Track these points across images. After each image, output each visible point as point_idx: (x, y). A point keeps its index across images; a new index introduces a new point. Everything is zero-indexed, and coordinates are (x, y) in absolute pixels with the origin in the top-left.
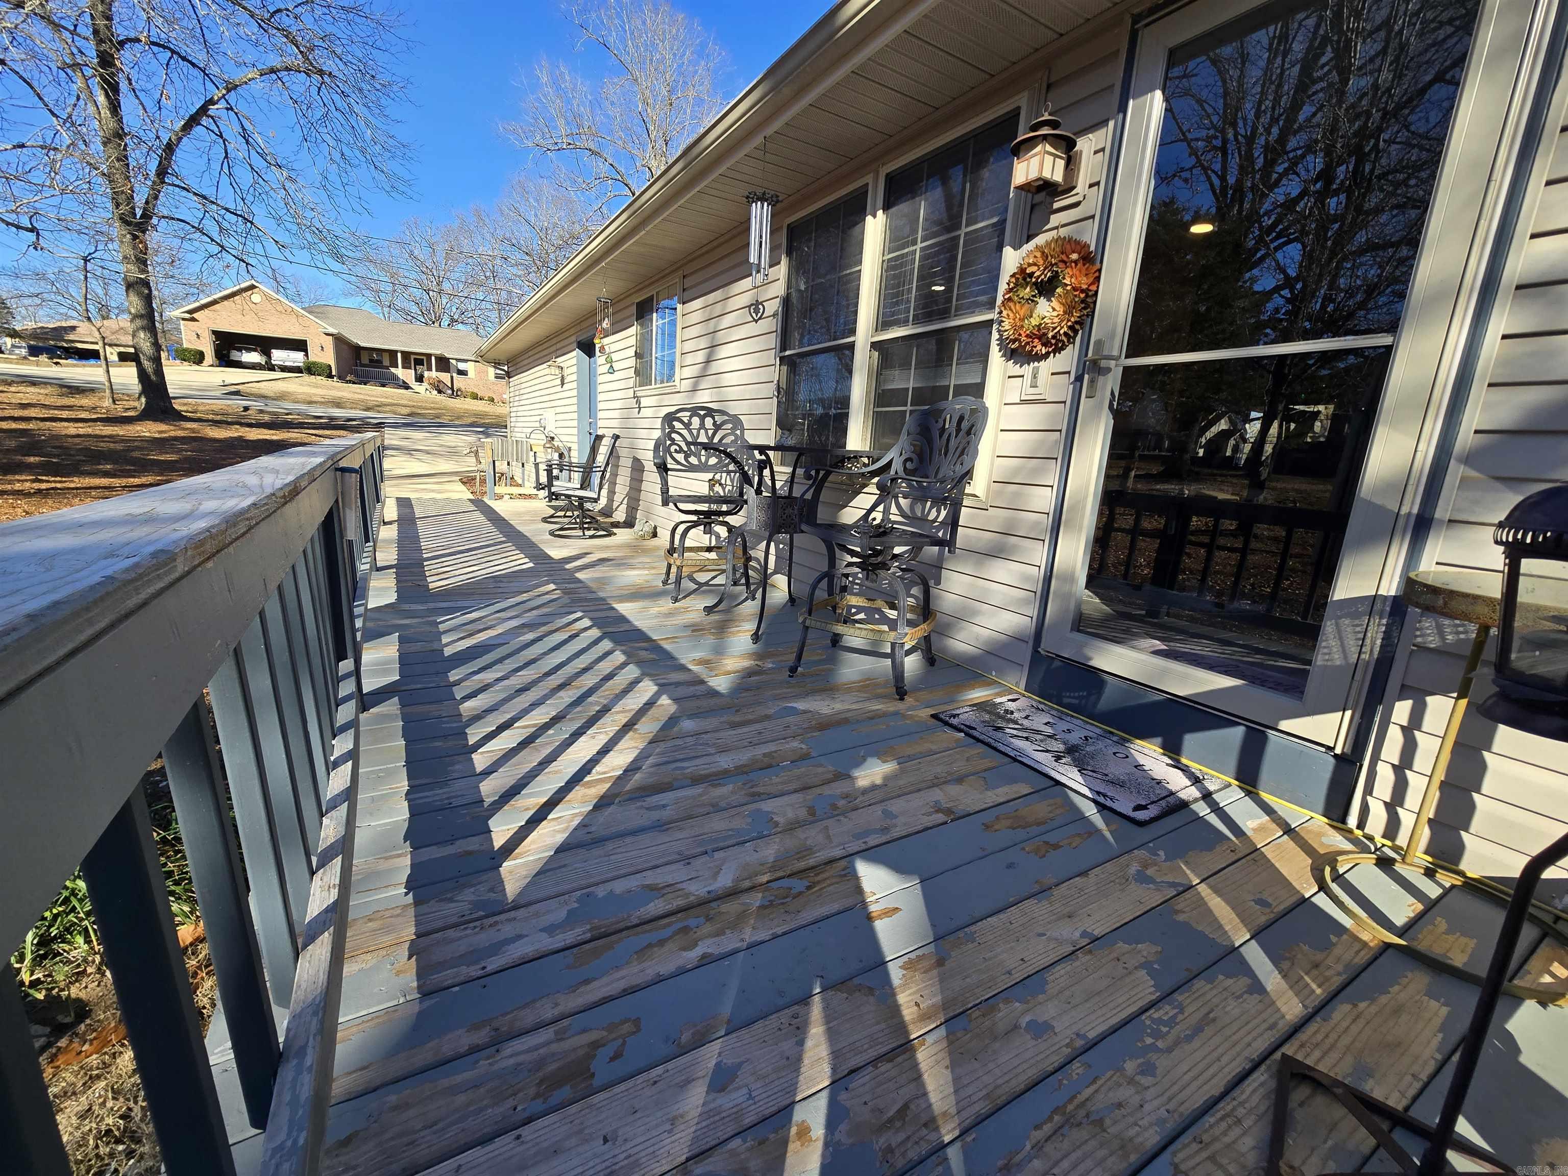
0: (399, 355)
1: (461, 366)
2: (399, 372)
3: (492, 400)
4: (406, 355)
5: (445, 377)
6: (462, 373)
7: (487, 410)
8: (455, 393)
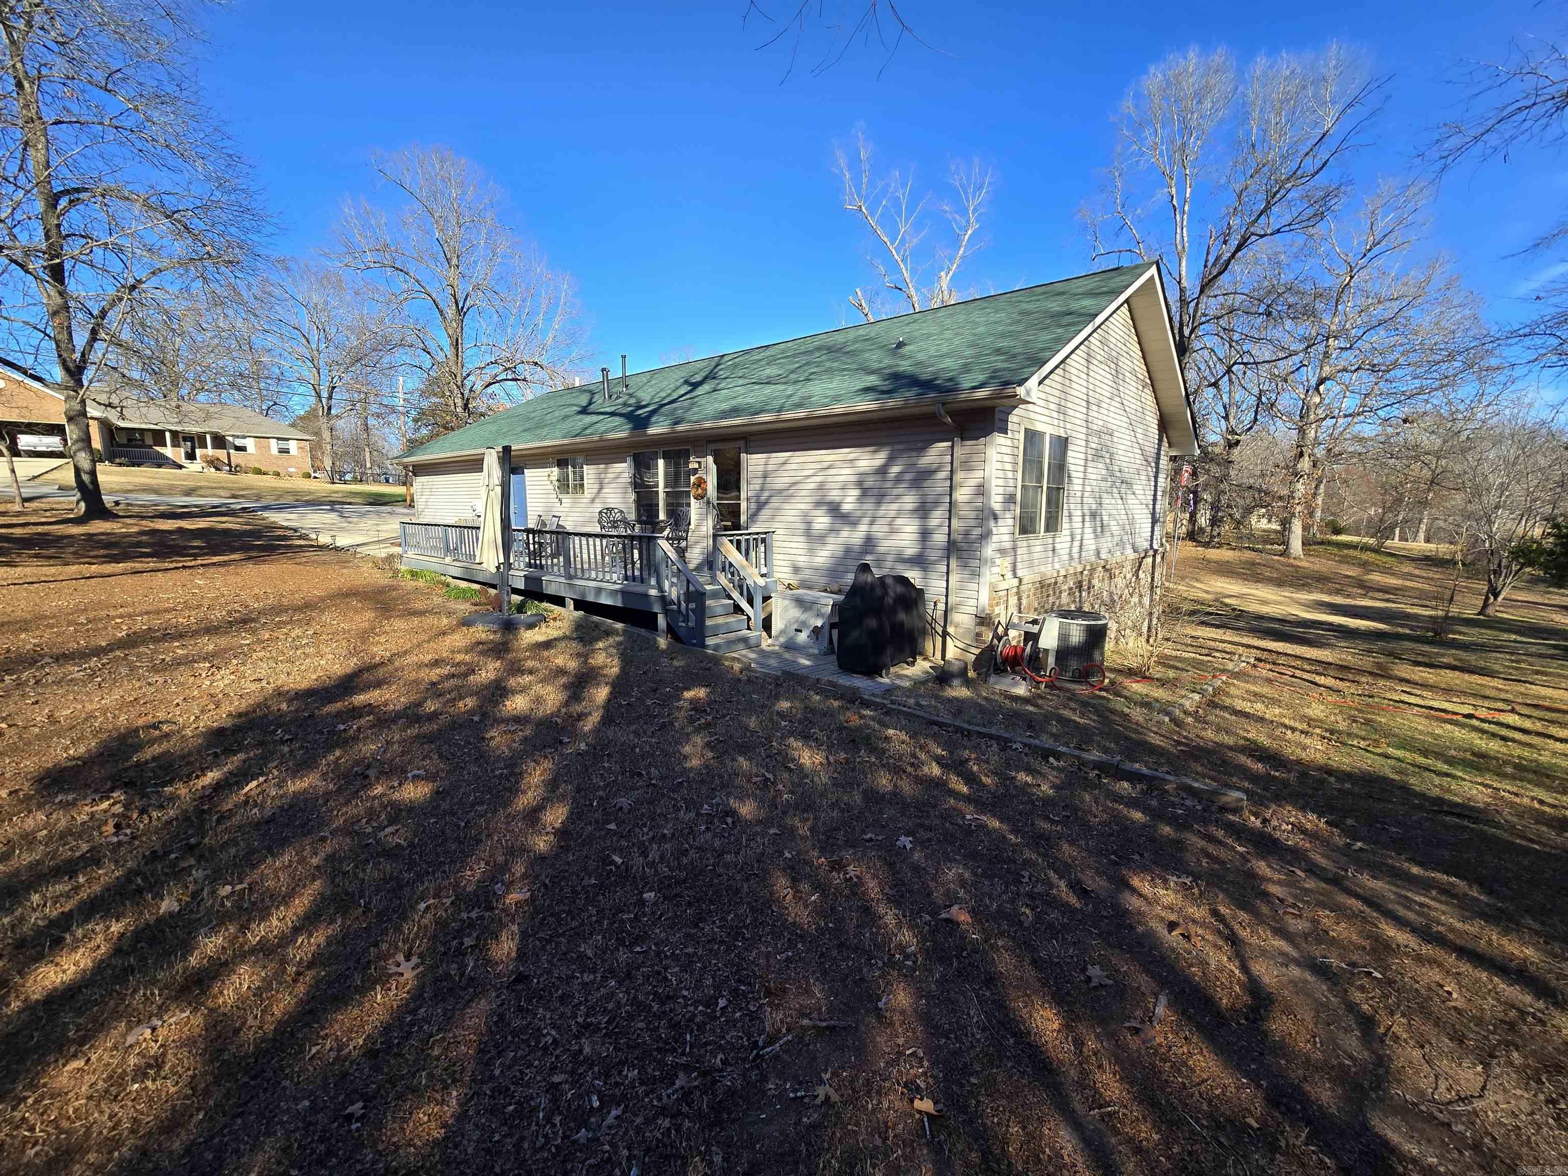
0: (168, 435)
1: (239, 442)
2: (168, 451)
3: (278, 474)
4: (174, 434)
5: (221, 454)
6: (242, 449)
7: (274, 485)
8: (234, 470)
